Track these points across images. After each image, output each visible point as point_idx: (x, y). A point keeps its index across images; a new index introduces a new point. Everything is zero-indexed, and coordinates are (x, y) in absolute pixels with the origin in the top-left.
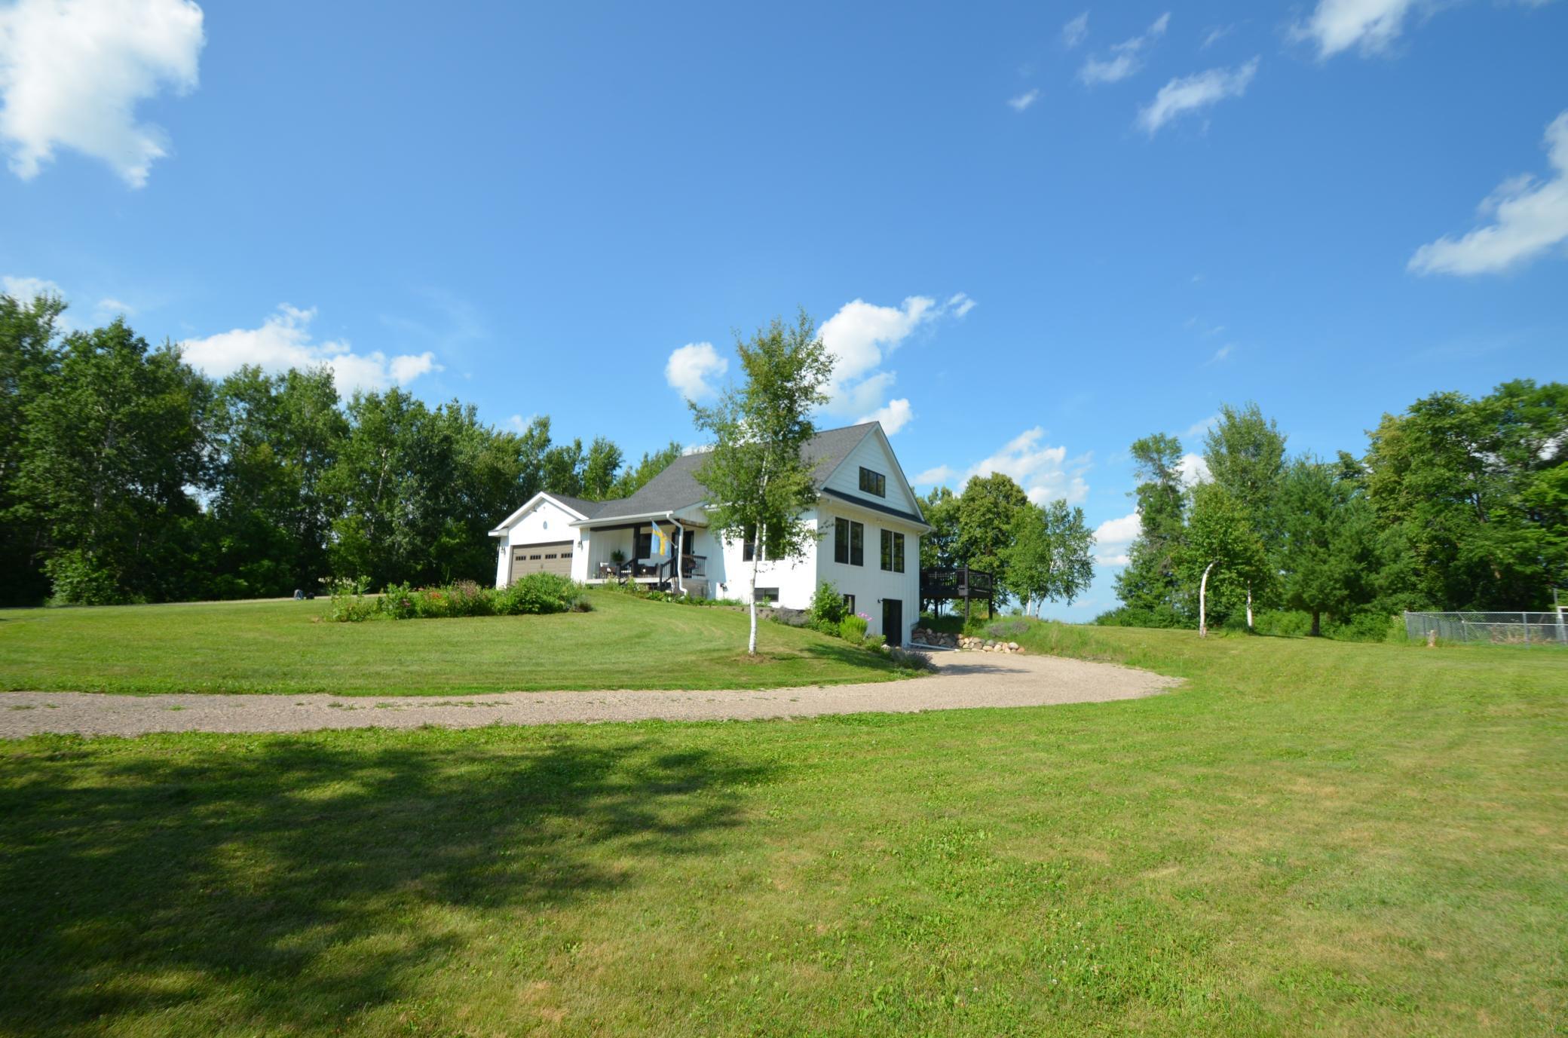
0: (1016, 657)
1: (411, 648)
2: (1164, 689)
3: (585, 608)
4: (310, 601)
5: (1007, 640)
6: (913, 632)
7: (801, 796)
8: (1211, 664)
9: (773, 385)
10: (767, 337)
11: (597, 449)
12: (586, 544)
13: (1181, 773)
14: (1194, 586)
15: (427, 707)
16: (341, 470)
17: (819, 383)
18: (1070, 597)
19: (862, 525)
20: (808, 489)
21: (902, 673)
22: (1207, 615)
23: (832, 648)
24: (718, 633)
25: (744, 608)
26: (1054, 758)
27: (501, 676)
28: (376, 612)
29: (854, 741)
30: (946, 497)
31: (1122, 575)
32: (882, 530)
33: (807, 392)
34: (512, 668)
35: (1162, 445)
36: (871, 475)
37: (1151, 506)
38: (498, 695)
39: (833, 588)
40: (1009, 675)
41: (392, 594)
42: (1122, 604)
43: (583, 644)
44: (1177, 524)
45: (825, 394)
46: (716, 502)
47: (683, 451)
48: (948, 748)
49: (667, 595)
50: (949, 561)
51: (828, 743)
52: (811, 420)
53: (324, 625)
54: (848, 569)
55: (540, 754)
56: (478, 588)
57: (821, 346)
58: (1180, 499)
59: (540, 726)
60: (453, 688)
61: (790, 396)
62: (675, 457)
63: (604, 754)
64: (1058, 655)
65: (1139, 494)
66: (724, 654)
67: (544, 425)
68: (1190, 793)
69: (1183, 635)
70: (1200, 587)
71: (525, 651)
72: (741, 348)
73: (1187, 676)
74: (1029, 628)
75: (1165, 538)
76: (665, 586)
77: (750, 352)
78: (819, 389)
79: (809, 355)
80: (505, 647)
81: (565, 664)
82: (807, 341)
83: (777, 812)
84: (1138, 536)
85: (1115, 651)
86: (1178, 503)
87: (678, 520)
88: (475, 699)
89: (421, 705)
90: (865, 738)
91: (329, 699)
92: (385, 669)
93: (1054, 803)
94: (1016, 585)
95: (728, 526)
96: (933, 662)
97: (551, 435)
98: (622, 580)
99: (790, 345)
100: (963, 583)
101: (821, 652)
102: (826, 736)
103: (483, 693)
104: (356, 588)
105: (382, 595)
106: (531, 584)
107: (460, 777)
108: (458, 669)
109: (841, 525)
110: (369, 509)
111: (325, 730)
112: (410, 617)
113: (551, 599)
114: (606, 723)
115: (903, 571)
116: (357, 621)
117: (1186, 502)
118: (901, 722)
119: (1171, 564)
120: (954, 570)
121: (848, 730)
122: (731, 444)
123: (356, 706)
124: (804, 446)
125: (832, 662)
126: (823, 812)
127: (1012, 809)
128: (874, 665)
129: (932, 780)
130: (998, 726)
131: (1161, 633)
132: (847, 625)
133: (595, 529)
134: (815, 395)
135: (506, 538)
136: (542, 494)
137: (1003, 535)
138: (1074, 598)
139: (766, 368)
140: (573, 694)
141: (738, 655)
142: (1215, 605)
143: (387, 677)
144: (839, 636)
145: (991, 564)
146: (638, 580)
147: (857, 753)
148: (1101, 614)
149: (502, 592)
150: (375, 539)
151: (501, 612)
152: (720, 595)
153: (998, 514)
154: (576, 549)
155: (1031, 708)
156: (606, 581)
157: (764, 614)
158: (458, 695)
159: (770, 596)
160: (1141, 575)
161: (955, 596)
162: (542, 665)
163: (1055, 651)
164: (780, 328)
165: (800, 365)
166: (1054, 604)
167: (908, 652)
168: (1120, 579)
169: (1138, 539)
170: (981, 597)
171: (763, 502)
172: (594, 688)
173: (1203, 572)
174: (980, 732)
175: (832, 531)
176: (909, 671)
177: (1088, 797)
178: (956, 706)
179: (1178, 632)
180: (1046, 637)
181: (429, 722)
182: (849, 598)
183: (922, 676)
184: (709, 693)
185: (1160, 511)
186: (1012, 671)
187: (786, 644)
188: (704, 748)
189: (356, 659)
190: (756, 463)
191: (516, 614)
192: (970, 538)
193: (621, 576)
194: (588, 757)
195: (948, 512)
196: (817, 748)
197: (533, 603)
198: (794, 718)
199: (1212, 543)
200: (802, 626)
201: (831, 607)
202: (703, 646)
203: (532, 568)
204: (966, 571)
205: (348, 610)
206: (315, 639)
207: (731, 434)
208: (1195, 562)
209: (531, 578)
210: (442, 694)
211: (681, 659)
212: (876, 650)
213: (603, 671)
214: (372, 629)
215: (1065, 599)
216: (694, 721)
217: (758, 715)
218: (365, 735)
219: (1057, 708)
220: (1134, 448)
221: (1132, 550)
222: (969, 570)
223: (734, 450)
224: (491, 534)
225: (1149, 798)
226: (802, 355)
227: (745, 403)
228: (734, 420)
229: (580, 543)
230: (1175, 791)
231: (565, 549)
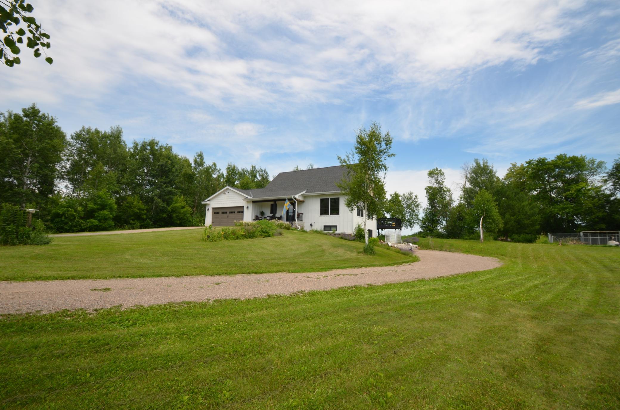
12: (251, 208)
54: (360, 218)
67: (201, 156)
87: (295, 199)
133: (254, 202)
135: (210, 204)
136: (227, 187)
152: (310, 228)
154: (245, 210)
160: (426, 219)
220: (428, 173)
224: (203, 203)
229: (248, 207)
231: (240, 210)
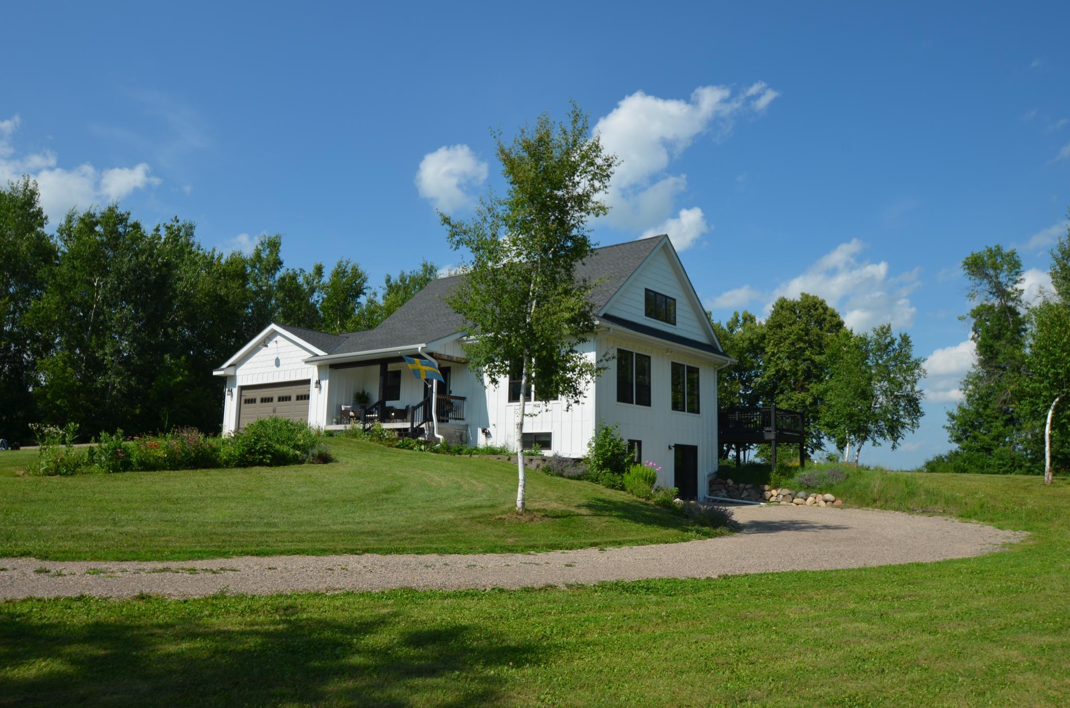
0: (833, 511)
1: (126, 505)
2: (1004, 545)
3: (325, 459)
4: (16, 452)
5: (821, 491)
6: (711, 483)
7: (577, 678)
8: (1057, 515)
9: (540, 194)
10: (532, 136)
11: (340, 273)
12: (325, 384)
13: (1023, 643)
14: (1038, 423)
15: (143, 574)
16: (49, 301)
17: (596, 190)
18: (895, 440)
19: (649, 358)
20: (584, 316)
21: (698, 532)
22: (1053, 458)
23: (614, 503)
24: (480, 487)
25: (511, 457)
26: (876, 629)
27: (228, 539)
28: (87, 464)
29: (641, 612)
30: (748, 323)
31: (956, 412)
32: (673, 363)
33: (581, 201)
34: (241, 529)
35: (999, 260)
36: (658, 297)
37: (987, 331)
38: (223, 560)
39: (614, 432)
40: (824, 532)
41: (104, 444)
42: (955, 447)
43: (321, 501)
44: (1017, 352)
45: (602, 204)
46: (476, 333)
47: (438, 273)
48: (751, 619)
49: (420, 443)
50: (753, 399)
51: (609, 615)
52: (586, 234)
53: (31, 479)
54: (633, 410)
55: (272, 628)
56: (202, 436)
57: (597, 147)
58: (1022, 322)
59: (272, 597)
60: (173, 552)
61: (561, 207)
62: (429, 280)
63: (346, 629)
64: (881, 507)
65: (973, 317)
66: (486, 511)
67: (274, 245)
68: (1033, 667)
69: (1026, 481)
70: (1044, 425)
71: (255, 509)
72: (502, 151)
73: (1031, 530)
74: (848, 476)
75: (1004, 369)
76: (418, 432)
77: (513, 156)
78: (596, 197)
79: (583, 158)
80: (233, 505)
81: (301, 524)
82: (581, 140)
83: (549, 697)
84: (974, 366)
85: (947, 502)
86: (1018, 325)
87: (431, 354)
88: (198, 564)
89: (137, 572)
90: (653, 609)
91: (37, 563)
92: (97, 529)
93: (876, 682)
94: (831, 426)
95: (490, 360)
96: (735, 518)
97: (282, 256)
98: (368, 426)
99: (560, 146)
100: (769, 425)
101: (600, 508)
102: (607, 607)
103: (207, 558)
104: (64, 436)
105: (95, 445)
106: (261, 430)
107: (179, 655)
108: (179, 530)
109: (624, 357)
110: (79, 345)
111: (30, 599)
112: (125, 470)
113: (285, 448)
114: (348, 594)
115: (698, 412)
116: (65, 475)
117: (1028, 326)
118: (697, 590)
119: (1011, 399)
120: (758, 409)
121: (634, 599)
122: (490, 264)
123: (64, 572)
124: (578, 265)
125: (616, 520)
126: (603, 696)
127: (827, 689)
128: (664, 523)
129: (732, 657)
130: (811, 593)
131: (1000, 480)
132: (632, 476)
133: (335, 366)
134: (590, 205)
135: (233, 377)
136: (273, 326)
137: (816, 367)
138: (900, 440)
139: (532, 174)
140: (310, 559)
141: (503, 512)
142: (1062, 447)
143: (98, 538)
144: (623, 488)
145: (804, 401)
146: (386, 426)
147: (644, 627)
148: (931, 459)
149: (228, 440)
150: (86, 379)
151: (227, 464)
152: (482, 441)
153: (810, 343)
154: (313, 391)
155: (849, 570)
156: (349, 427)
157: (534, 464)
158: (179, 559)
159: (540, 442)
160: (977, 413)
161: (760, 440)
162: (275, 525)
163: (878, 504)
164: (548, 126)
165: (573, 169)
166: (877, 448)
167: (703, 508)
168: (953, 417)
169: (973, 370)
170: (790, 441)
171: (531, 332)
172: (335, 552)
173: (1048, 407)
174: (790, 599)
175: (613, 364)
176: (706, 529)
177: (915, 674)
178: (762, 570)
179: (1019, 478)
180: (867, 486)
181: (146, 591)
182: (636, 445)
183: (721, 535)
184: (470, 558)
185: (998, 337)
186: (827, 527)
187: (560, 499)
188: (465, 623)
189: (64, 518)
190: (522, 285)
191: (245, 466)
192: (778, 371)
193: (366, 420)
194: (327, 634)
195: (751, 341)
196: (596, 620)
197: (264, 453)
198: (570, 586)
199: (1058, 374)
200: (579, 478)
201: (613, 454)
202: (462, 502)
203: (263, 412)
204: (772, 410)
205: (55, 462)
206: (20, 495)
207: (490, 252)
208: (1038, 396)
209: (262, 423)
210: (161, 559)
211: (437, 518)
212: (666, 505)
213: (346, 532)
214: (83, 484)
215: (887, 443)
216: (451, 590)
217: (528, 583)
218: (74, 605)
219: (880, 570)
220: (966, 263)
221: (967, 383)
222: (777, 409)
223: (495, 271)
224: (215, 373)
225: (987, 674)
226: (575, 157)
227: (508, 216)
228: (494, 235)
229: (318, 383)
230: (1016, 665)
231: (300, 390)
